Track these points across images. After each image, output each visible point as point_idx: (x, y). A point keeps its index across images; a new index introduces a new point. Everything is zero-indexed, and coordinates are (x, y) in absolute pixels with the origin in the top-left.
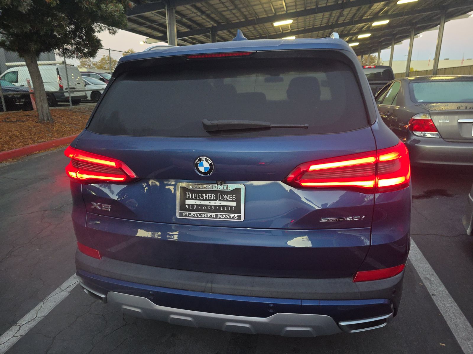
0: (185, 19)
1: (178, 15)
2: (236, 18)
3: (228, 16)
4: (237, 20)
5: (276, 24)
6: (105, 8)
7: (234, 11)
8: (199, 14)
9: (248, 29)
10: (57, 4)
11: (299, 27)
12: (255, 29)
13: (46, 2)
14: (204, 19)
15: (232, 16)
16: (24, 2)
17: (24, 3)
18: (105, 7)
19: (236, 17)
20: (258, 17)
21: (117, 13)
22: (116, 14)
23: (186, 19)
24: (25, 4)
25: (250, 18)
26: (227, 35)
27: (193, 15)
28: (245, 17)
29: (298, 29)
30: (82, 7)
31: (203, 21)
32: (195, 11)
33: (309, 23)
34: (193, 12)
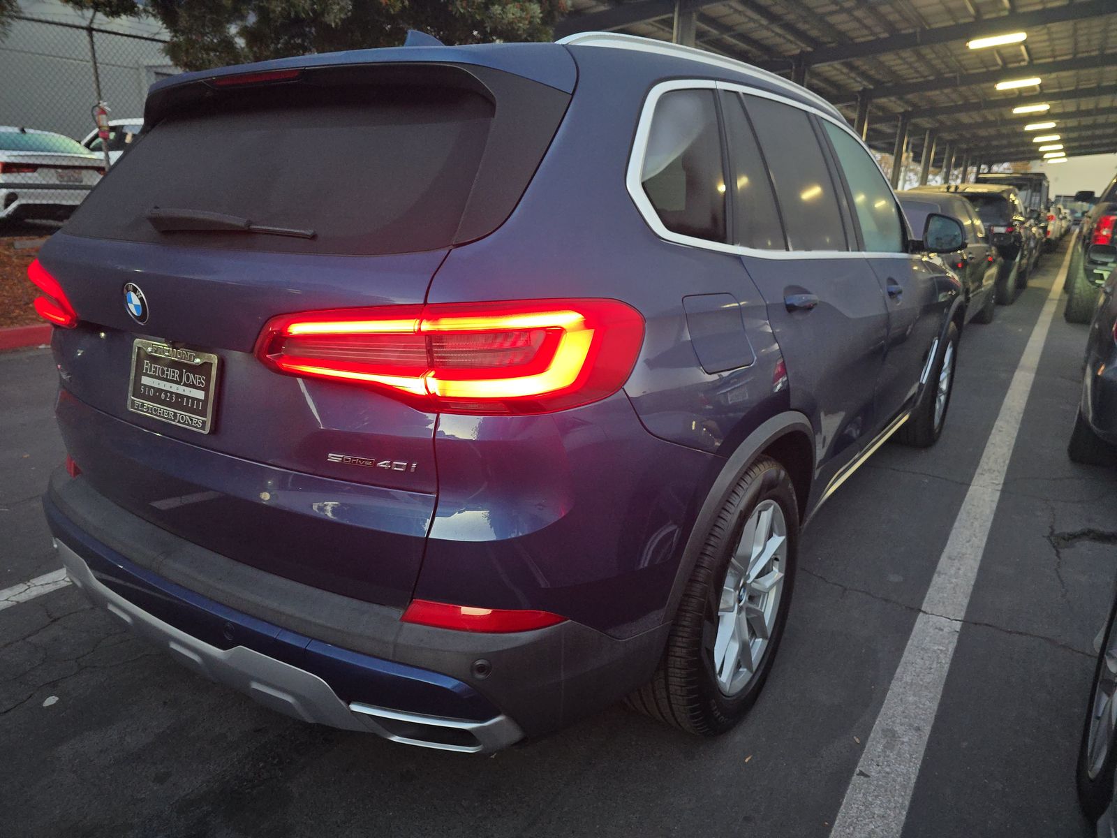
0: (729, 36)
1: (712, 28)
2: (865, 32)
3: (843, 27)
4: (867, 35)
5: (976, 44)
6: (500, 14)
7: (859, 13)
8: (764, 22)
9: (901, 58)
10: (404, 7)
11: (1057, 53)
12: (921, 57)
13: (381, 3)
14: (780, 36)
15: (855, 25)
16: (334, 3)
17: (334, 7)
18: (499, 12)
19: (866, 27)
20: (927, 27)
21: (524, 24)
22: (521, 25)
23: (733, 37)
24: (336, 8)
25: (905, 29)
26: (842, 73)
27: (752, 25)
28: (890, 26)
29: (1055, 57)
30: (454, 13)
31: (779, 40)
32: (756, 16)
33: (1089, 41)
34: (751, 19)
